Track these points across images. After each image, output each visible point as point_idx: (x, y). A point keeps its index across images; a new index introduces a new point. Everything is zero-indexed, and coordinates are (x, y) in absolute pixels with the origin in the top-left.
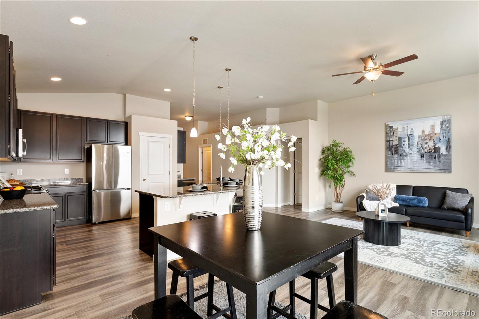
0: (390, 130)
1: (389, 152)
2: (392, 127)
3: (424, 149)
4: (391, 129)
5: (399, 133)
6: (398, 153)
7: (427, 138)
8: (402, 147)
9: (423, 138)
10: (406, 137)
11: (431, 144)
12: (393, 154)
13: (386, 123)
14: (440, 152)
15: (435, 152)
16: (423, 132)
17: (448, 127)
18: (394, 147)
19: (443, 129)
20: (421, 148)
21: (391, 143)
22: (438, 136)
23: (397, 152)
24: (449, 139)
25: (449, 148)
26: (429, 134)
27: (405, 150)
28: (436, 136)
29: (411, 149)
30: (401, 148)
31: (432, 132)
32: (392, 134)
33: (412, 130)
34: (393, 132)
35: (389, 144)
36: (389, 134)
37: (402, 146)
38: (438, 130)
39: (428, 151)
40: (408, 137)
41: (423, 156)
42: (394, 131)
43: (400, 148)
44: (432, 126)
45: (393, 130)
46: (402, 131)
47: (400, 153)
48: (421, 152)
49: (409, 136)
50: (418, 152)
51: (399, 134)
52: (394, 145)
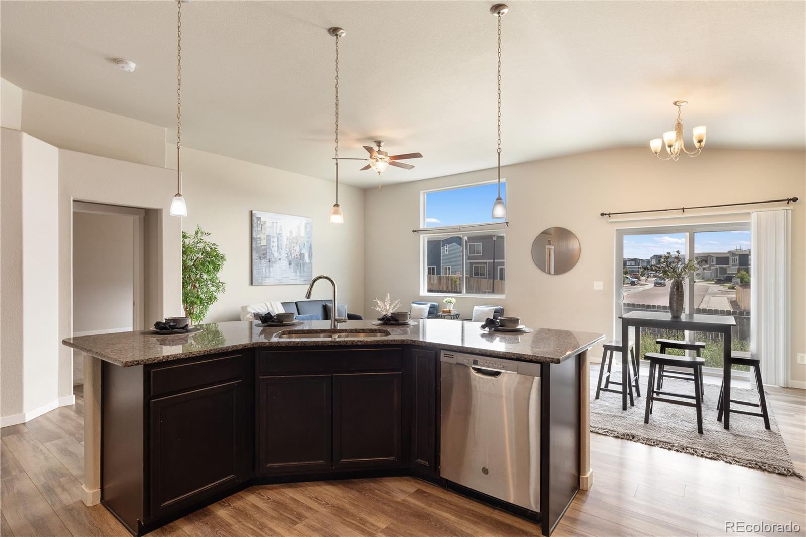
0: (257, 222)
1: (255, 256)
2: (259, 219)
3: (292, 255)
4: (259, 222)
5: (268, 229)
6: (265, 258)
7: (294, 241)
8: (271, 250)
9: (290, 241)
10: (275, 236)
11: (297, 249)
12: (260, 259)
13: (252, 211)
14: (304, 260)
15: (301, 259)
16: (291, 232)
17: (310, 231)
18: (262, 248)
19: (306, 233)
20: (289, 253)
21: (258, 242)
22: (303, 240)
23: (265, 256)
24: (311, 245)
25: (310, 256)
26: (295, 237)
27: (274, 254)
28: (301, 240)
29: (280, 253)
30: (270, 252)
31: (298, 234)
32: (259, 229)
33: (281, 228)
34: (261, 226)
35: (256, 244)
36: (256, 229)
37: (271, 248)
38: (303, 232)
39: (295, 258)
40: (277, 236)
41: (291, 263)
43: (268, 251)
44: (298, 227)
45: (262, 223)
46: (271, 227)
47: (268, 257)
48: (289, 258)
50: (286, 257)
51: (268, 231)
52: (262, 246)
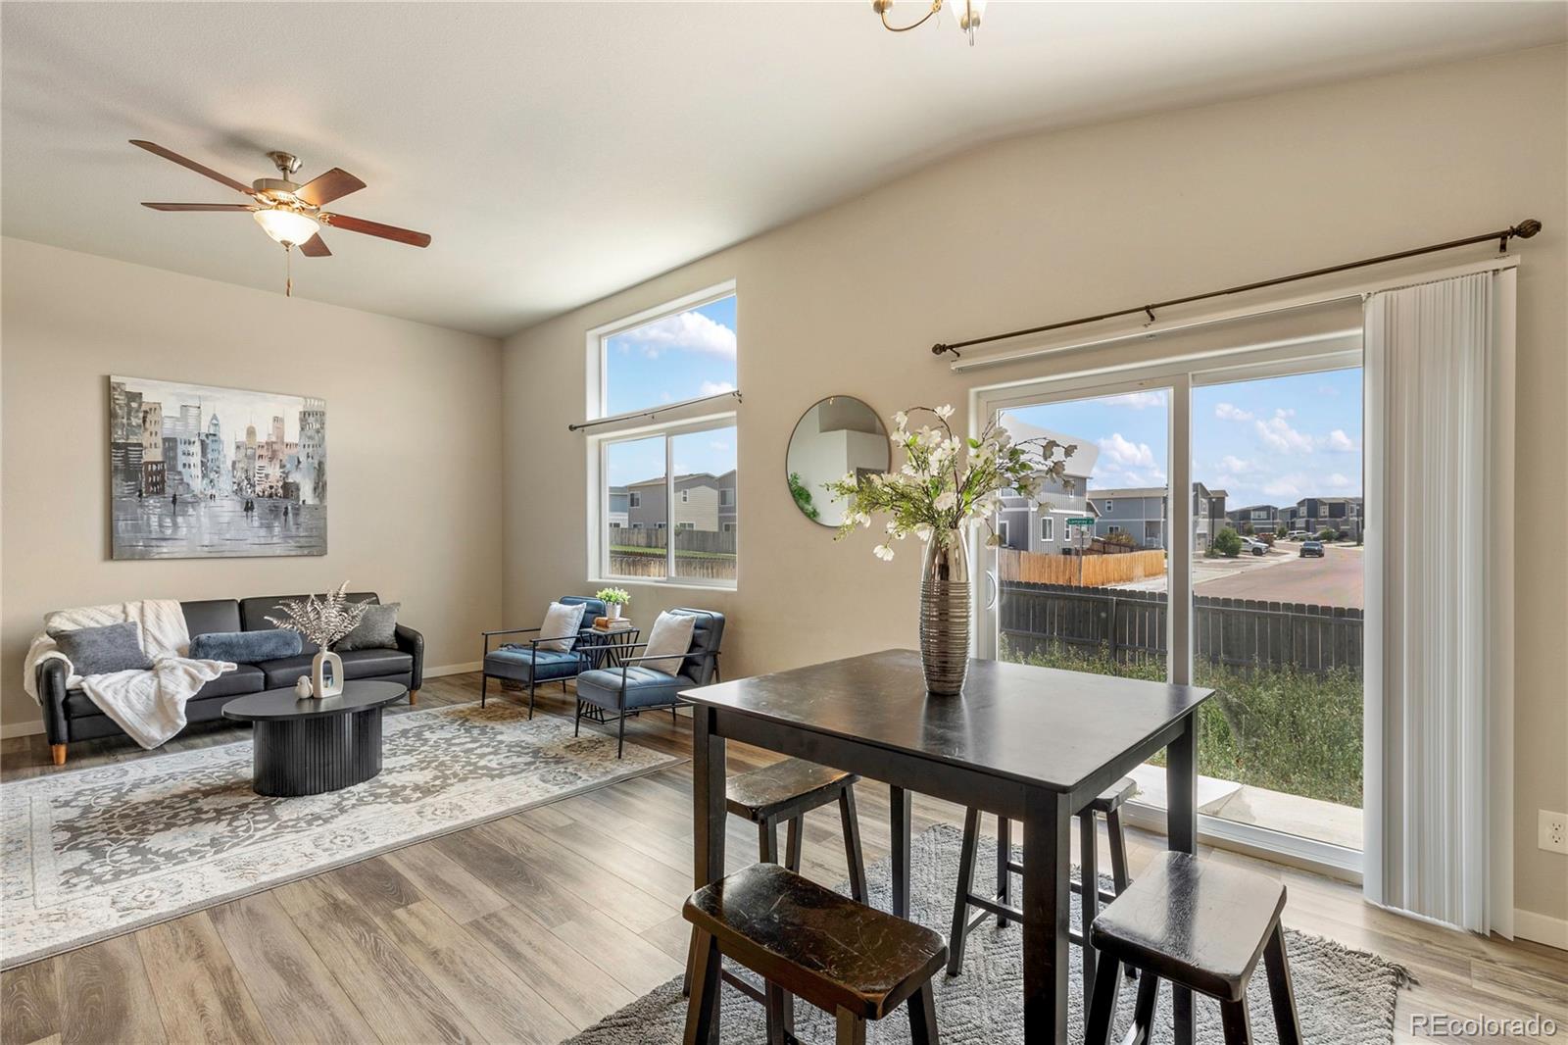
0: (128, 405)
1: (122, 488)
2: (136, 397)
3: (254, 486)
4: (134, 405)
5: (168, 424)
6: (161, 492)
7: (264, 452)
8: (180, 473)
9: (249, 452)
10: (192, 440)
11: (274, 472)
12: (140, 496)
13: (109, 377)
14: (298, 498)
15: (286, 496)
16: (251, 432)
17: (318, 432)
18: (147, 468)
19: (306, 436)
20: (246, 482)
21: (133, 456)
22: (293, 451)
23: (158, 487)
24: (321, 464)
25: (320, 488)
26: (267, 443)
27: (191, 483)
28: (287, 451)
29: (211, 482)
30: (176, 478)
31: (277, 438)
32: (135, 421)
33: (215, 422)
34: (141, 415)
35: (126, 459)
36: (125, 421)
37: (180, 468)
38: (292, 434)
39: (266, 493)
40: (202, 442)
41: (252, 505)
42: (146, 412)
43: (170, 477)
44: (276, 419)
45: (144, 408)
46: (177, 419)
47: (169, 491)
48: (244, 493)
49: (204, 438)
50: (236, 492)
51: (168, 429)
52: (147, 463)
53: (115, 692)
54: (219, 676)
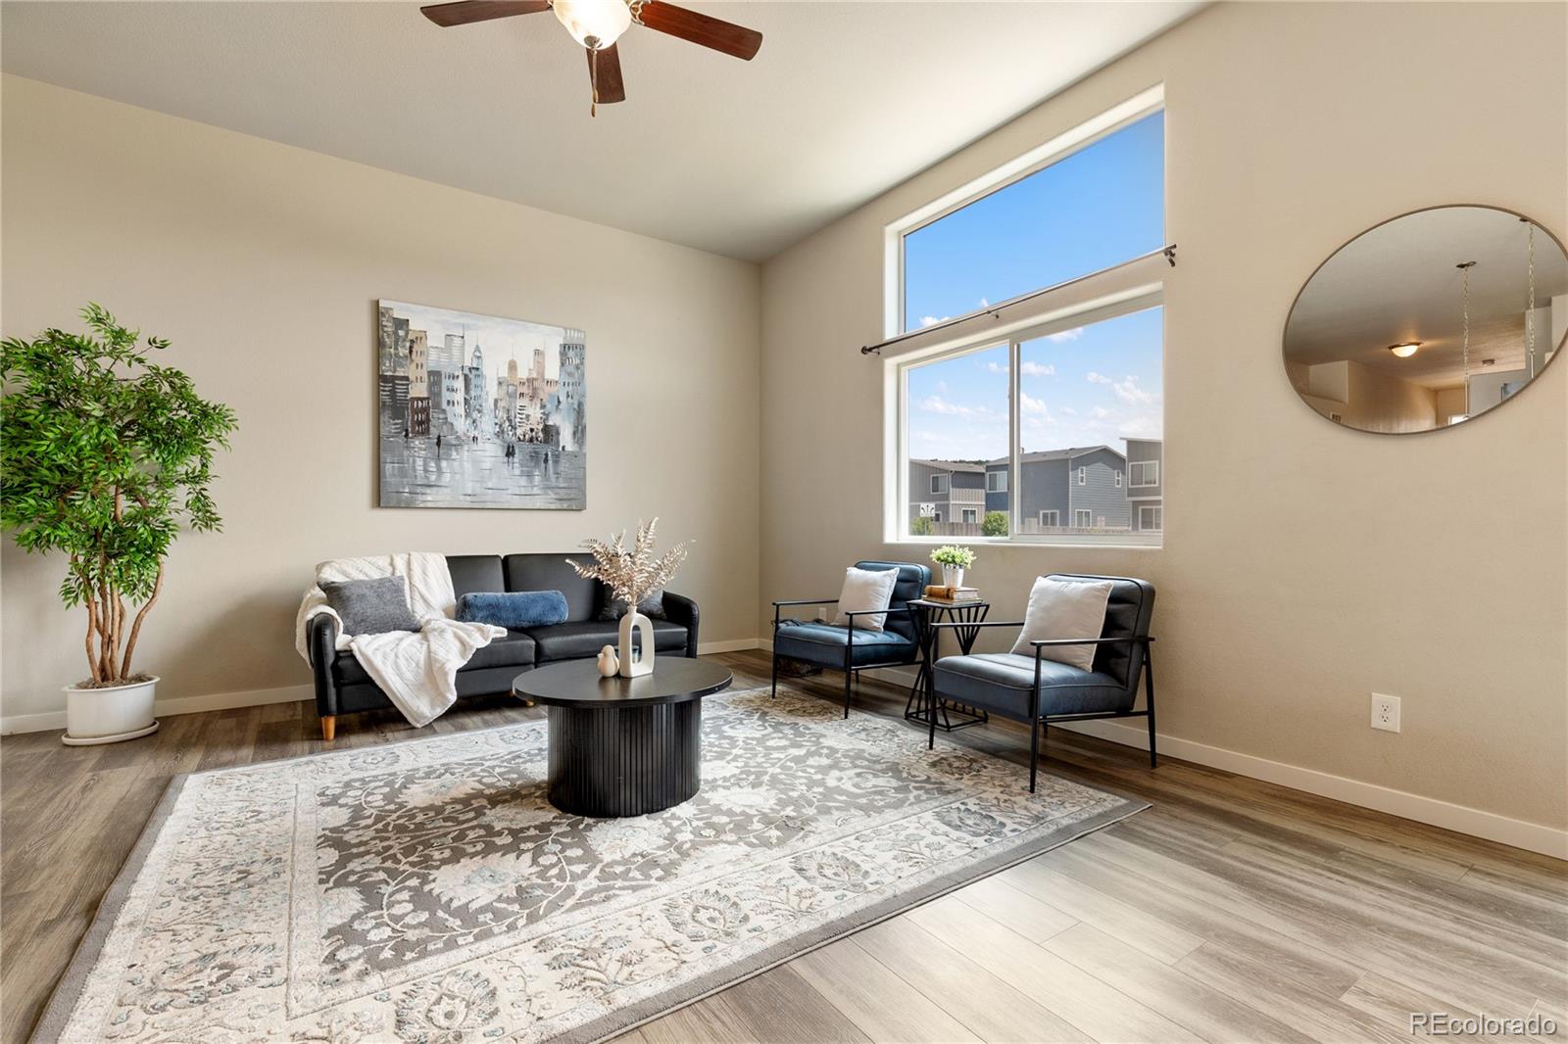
0: (396, 333)
1: (390, 426)
2: (402, 324)
3: (515, 429)
4: (401, 333)
5: (433, 355)
6: (426, 432)
7: (524, 389)
8: (444, 411)
9: (511, 389)
10: (456, 374)
11: (535, 413)
12: (406, 436)
13: (378, 302)
14: (558, 444)
15: (546, 441)
16: (513, 366)
17: (577, 368)
18: (412, 406)
19: (566, 372)
20: (507, 423)
21: (400, 389)
22: (553, 390)
23: (423, 427)
24: (580, 404)
25: (579, 432)
26: (528, 379)
27: (455, 423)
28: (548, 389)
29: (474, 422)
30: (441, 416)
31: (538, 373)
32: (402, 351)
33: (478, 354)
34: (408, 344)
35: (393, 392)
36: (392, 350)
37: (444, 405)
38: (553, 371)
39: (527, 436)
40: (466, 376)
41: (513, 450)
42: (412, 341)
43: (435, 415)
44: (537, 352)
45: (410, 337)
46: (442, 350)
47: (434, 432)
48: (506, 436)
49: (466, 371)
50: (497, 435)
51: (433, 360)
52: (413, 399)
53: (385, 656)
54: (488, 642)
